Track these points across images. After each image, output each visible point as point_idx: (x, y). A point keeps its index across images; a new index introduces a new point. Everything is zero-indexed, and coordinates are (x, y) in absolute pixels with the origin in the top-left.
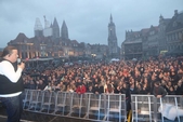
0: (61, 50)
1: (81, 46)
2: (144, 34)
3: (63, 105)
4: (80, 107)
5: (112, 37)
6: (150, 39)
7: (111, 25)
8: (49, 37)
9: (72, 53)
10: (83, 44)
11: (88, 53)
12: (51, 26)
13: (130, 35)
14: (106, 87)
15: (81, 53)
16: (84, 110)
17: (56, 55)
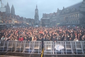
0: (11, 20)
2: (51, 15)
3: (12, 47)
4: (20, 47)
5: (37, 16)
6: (53, 18)
7: (37, 10)
8: (4, 12)
9: (16, 22)
10: (22, 18)
11: (24, 22)
12: (5, 7)
14: (33, 38)
15: (21, 22)
16: (22, 49)
17: (8, 22)
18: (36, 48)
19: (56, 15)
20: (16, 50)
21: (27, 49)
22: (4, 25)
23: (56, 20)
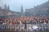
0: (7, 13)
1: (13, 12)
2: (30, 10)
3: (9, 28)
4: (13, 28)
6: (31, 11)
8: (4, 9)
9: (11, 14)
10: (14, 12)
11: (15, 14)
12: (4, 6)
13: (27, 10)
15: (13, 14)
17: (6, 14)
18: (22, 28)
19: (33, 9)
20: (11, 29)
21: (17, 29)
22: (4, 16)
23: (33, 12)
